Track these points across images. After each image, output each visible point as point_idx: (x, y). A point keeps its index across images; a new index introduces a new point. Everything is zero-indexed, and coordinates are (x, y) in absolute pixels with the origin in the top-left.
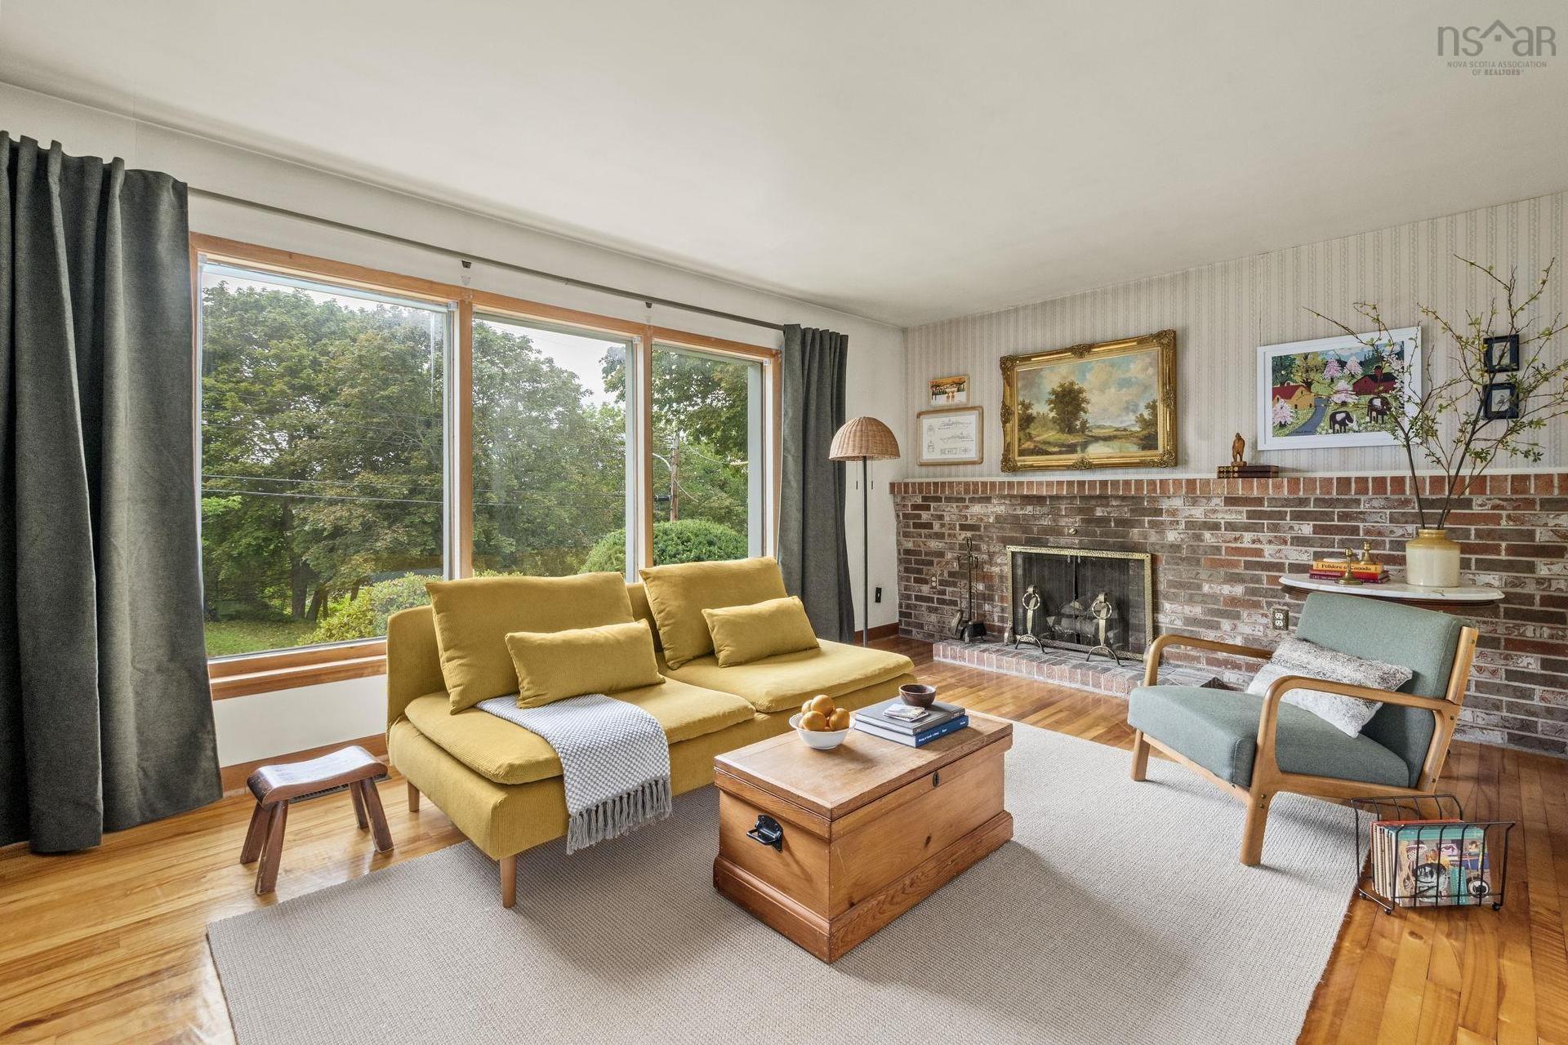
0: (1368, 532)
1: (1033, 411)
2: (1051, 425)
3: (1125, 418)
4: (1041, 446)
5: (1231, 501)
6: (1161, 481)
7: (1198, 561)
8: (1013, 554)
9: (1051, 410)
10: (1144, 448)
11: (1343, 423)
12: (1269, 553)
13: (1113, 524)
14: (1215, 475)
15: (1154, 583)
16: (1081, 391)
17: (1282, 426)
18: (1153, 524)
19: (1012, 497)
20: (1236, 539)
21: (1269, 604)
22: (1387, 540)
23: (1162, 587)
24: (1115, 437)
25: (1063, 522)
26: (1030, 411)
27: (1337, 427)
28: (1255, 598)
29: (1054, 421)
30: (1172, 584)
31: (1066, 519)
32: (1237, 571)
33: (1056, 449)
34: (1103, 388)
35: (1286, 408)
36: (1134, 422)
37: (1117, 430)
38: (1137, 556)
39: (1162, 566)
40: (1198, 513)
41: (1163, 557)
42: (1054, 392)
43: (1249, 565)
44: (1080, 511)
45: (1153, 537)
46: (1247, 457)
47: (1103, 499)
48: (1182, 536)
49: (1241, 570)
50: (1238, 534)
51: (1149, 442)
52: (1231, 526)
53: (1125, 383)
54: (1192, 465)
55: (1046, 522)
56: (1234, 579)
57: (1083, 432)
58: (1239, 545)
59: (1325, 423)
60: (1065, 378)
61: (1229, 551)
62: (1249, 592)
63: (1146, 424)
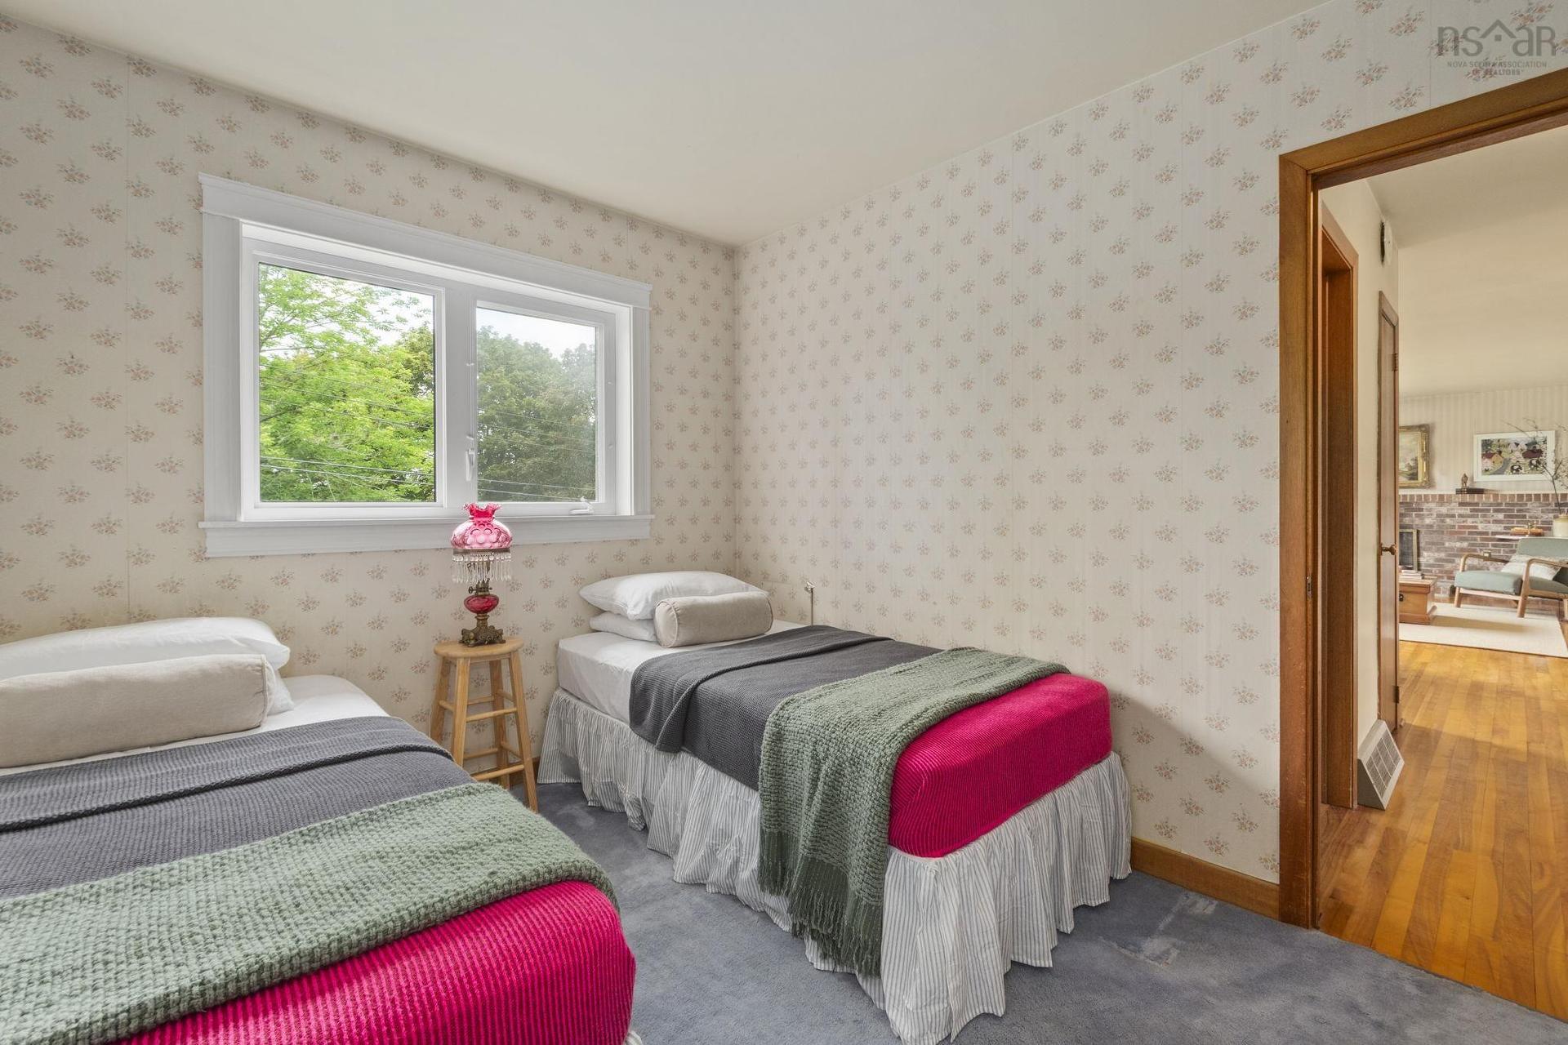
0: (1531, 517)
5: (1461, 504)
6: (1424, 495)
7: (1443, 532)
10: (1411, 479)
11: (1517, 470)
12: (1481, 527)
14: (1454, 493)
15: (1418, 543)
17: (1486, 471)
18: (1417, 516)
20: (1464, 522)
21: (1481, 550)
22: (1540, 520)
23: (1422, 545)
27: (1514, 472)
30: (1427, 543)
32: (1464, 536)
35: (1488, 463)
38: (1408, 531)
39: (1422, 535)
40: (1444, 510)
41: (1423, 531)
43: (1470, 533)
45: (1417, 521)
46: (1468, 484)
48: (1434, 521)
49: (1466, 535)
50: (1464, 519)
51: (1415, 476)
52: (1461, 516)
54: (1437, 486)
56: (1464, 539)
58: (1465, 524)
59: (1508, 470)
61: (1460, 527)
62: (1469, 545)
63: (1411, 468)
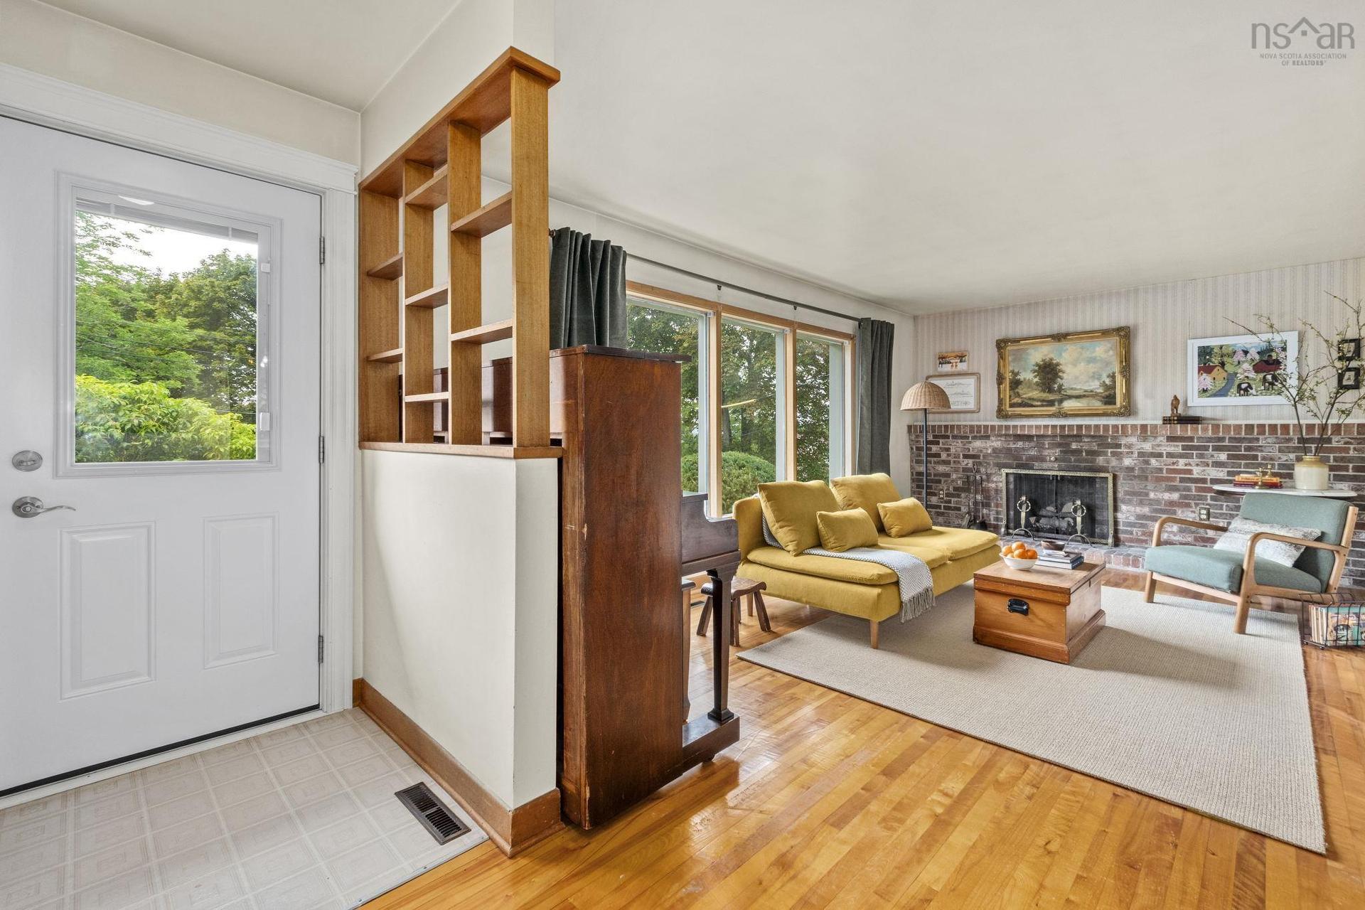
0: (1264, 458)
1: (1021, 377)
2: (1035, 387)
3: (1093, 384)
4: (1026, 401)
5: (1171, 439)
6: (1122, 425)
7: (1146, 478)
8: (1007, 474)
9: (1035, 377)
10: (1106, 403)
11: (1246, 390)
12: (1197, 472)
13: (1084, 454)
14: (1160, 422)
15: (1115, 492)
16: (1058, 364)
17: (1205, 391)
18: (1114, 454)
19: (1006, 435)
20: (1173, 464)
21: (1197, 505)
22: (1276, 463)
23: (1120, 495)
24: (1084, 396)
25: (1046, 453)
26: (1018, 377)
27: (1242, 392)
28: (1187, 501)
29: (1037, 384)
30: (1127, 493)
31: (1048, 451)
32: (1175, 484)
33: (1039, 403)
34: (1075, 364)
35: (1207, 380)
36: (1098, 386)
37: (1086, 391)
38: (1102, 475)
39: (1120, 482)
40: (1147, 447)
41: (1121, 475)
42: (1037, 365)
43: (1182, 480)
44: (1059, 445)
45: (1114, 463)
46: (1180, 410)
47: (1078, 437)
48: (1135, 462)
49: (1177, 483)
50: (1175, 460)
51: (1110, 399)
52: (1170, 455)
53: (1091, 360)
54: (1141, 414)
55: (1033, 453)
56: (1173, 489)
57: (1060, 392)
58: (1175, 467)
59: (1234, 390)
60: (1045, 355)
61: (1169, 471)
62: (1182, 497)
63: (1107, 388)
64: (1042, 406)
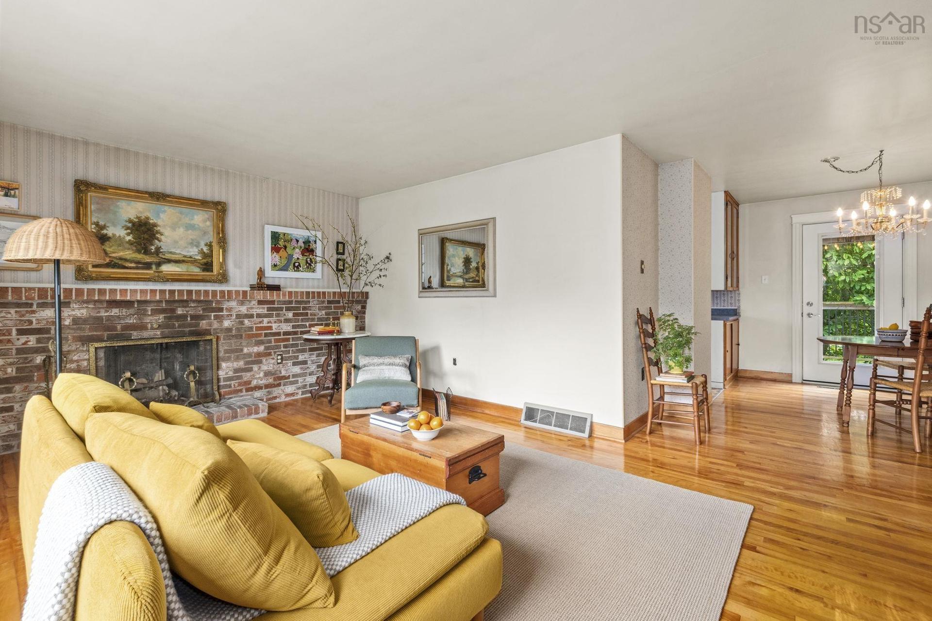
0: (311, 315)
1: (109, 232)
2: (127, 246)
3: (191, 250)
4: (117, 261)
5: (260, 302)
6: (228, 291)
7: (241, 336)
8: (96, 349)
9: (128, 234)
10: (204, 270)
11: (297, 267)
12: (275, 327)
13: (189, 319)
14: (249, 289)
15: (218, 352)
16: (155, 225)
17: (275, 265)
18: (216, 317)
19: (99, 301)
20: (260, 322)
21: (275, 353)
22: (316, 317)
23: (221, 354)
24: (183, 261)
25: (147, 320)
26: (105, 232)
27: (296, 269)
28: (269, 351)
29: (130, 243)
30: (226, 352)
31: (151, 318)
32: (260, 339)
33: (133, 265)
34: (174, 227)
35: (277, 257)
36: (197, 253)
37: (185, 256)
38: (208, 338)
39: (222, 341)
40: (243, 309)
41: (222, 336)
42: (130, 221)
43: (266, 335)
44: (163, 311)
45: (216, 325)
47: (184, 303)
48: (233, 323)
49: (262, 338)
50: (261, 319)
51: (207, 266)
52: (259, 316)
53: (190, 227)
54: (232, 281)
55: (132, 321)
56: (261, 343)
57: (158, 255)
58: (261, 325)
59: (291, 267)
60: (141, 212)
61: (258, 329)
62: (267, 348)
63: (205, 255)
64: (137, 268)
